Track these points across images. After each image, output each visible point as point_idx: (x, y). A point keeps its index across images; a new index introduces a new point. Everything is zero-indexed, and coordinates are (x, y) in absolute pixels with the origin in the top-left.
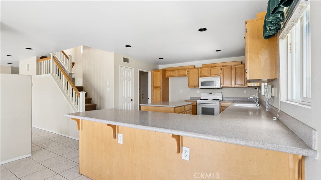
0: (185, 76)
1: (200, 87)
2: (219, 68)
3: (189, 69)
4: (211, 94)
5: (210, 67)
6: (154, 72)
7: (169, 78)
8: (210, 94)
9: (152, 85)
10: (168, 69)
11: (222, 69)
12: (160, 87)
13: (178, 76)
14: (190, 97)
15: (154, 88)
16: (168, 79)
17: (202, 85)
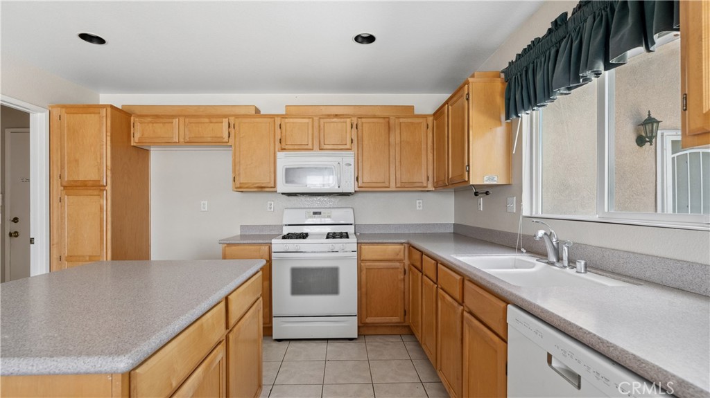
0: (218, 143)
1: (282, 187)
2: (348, 120)
3: (237, 116)
4: (320, 213)
5: (316, 116)
6: (65, 116)
7: (147, 151)
8: (315, 213)
9: (56, 177)
10: (145, 112)
11: (359, 127)
12: (98, 187)
13: (191, 143)
14: (241, 226)
15: (65, 187)
16: (142, 153)
17: (287, 182)
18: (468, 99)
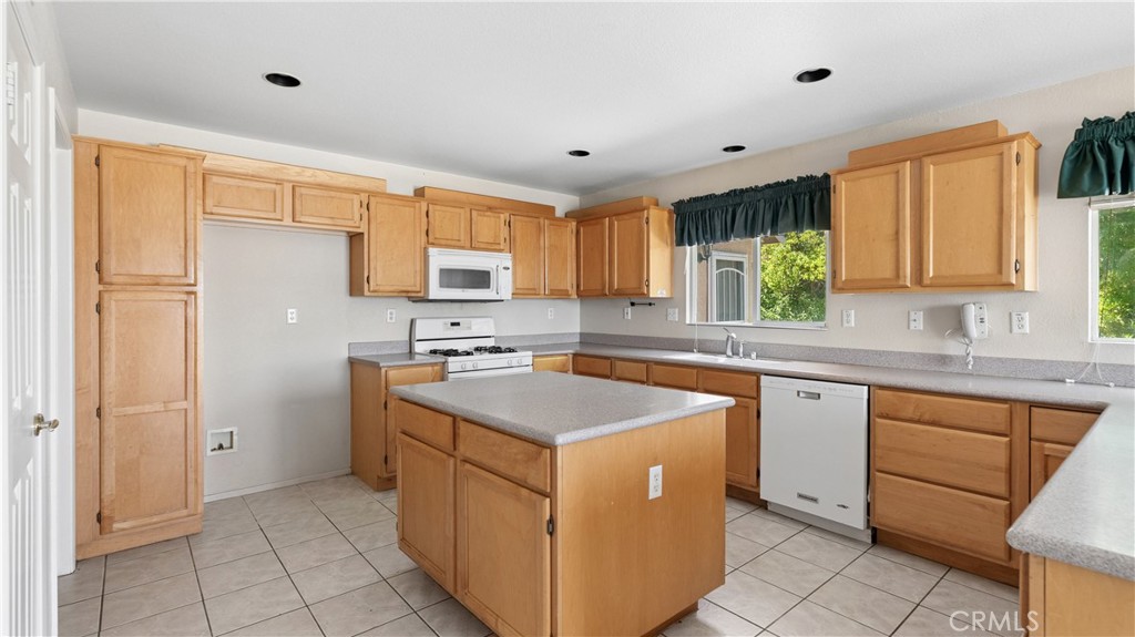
1: (436, 292)
3: (373, 194)
8: (453, 324)
9: (86, 266)
11: (512, 225)
15: (107, 287)
17: (440, 287)
18: (647, 223)
